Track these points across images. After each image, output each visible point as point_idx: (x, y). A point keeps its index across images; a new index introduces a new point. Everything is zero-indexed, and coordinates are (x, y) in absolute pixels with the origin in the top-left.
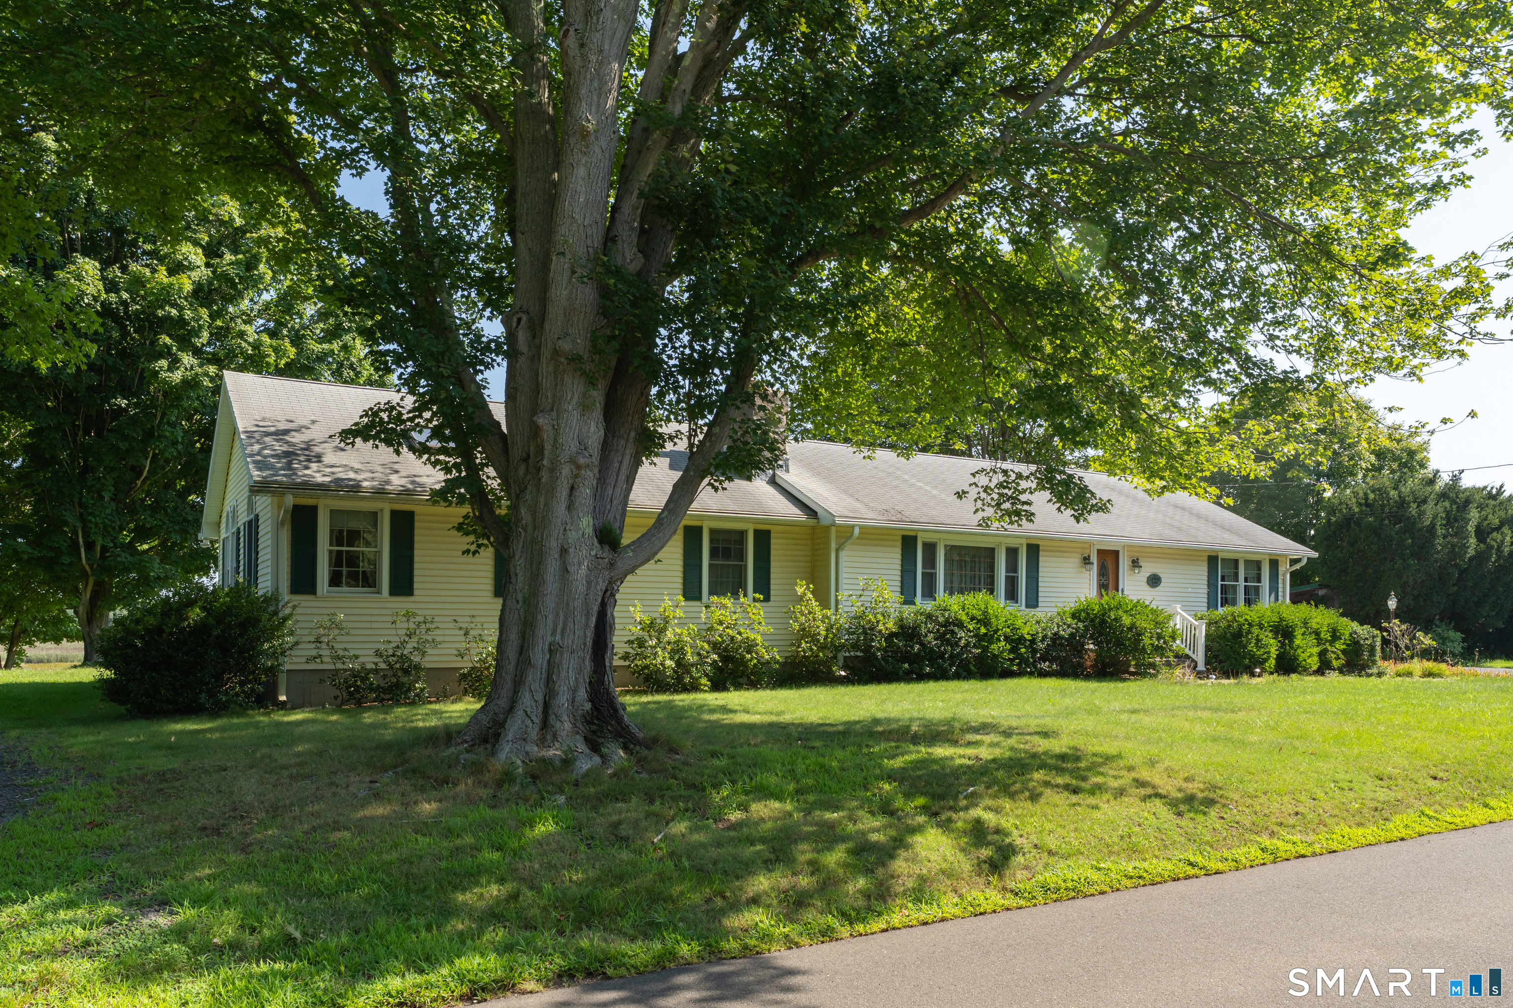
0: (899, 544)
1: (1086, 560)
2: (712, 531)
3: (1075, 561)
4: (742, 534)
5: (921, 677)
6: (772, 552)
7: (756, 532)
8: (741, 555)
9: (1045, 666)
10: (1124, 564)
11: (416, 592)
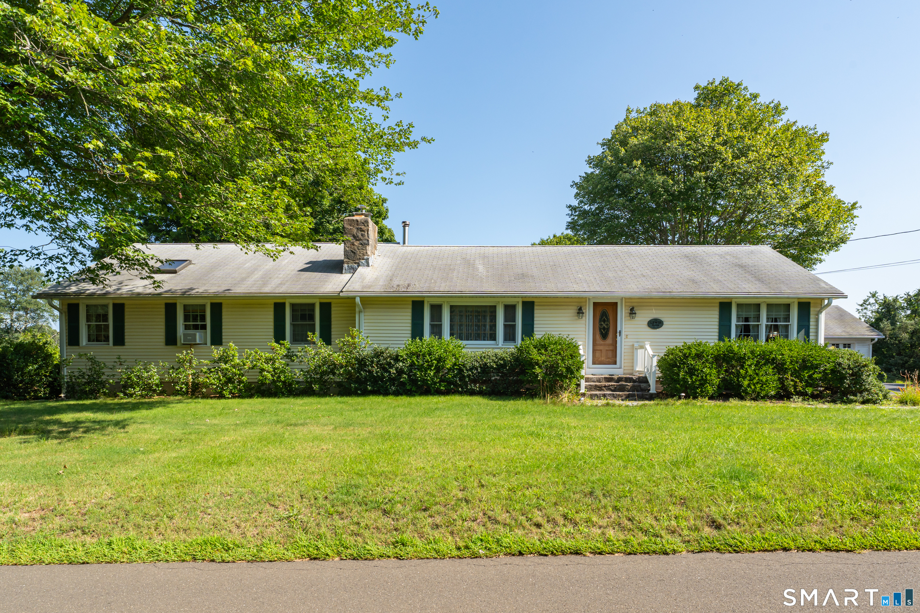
0: (410, 306)
1: (580, 312)
2: (293, 306)
3: (572, 311)
4: (313, 305)
5: (365, 393)
6: (333, 316)
7: (321, 304)
8: (312, 317)
9: (477, 387)
10: (622, 313)
11: (126, 344)
